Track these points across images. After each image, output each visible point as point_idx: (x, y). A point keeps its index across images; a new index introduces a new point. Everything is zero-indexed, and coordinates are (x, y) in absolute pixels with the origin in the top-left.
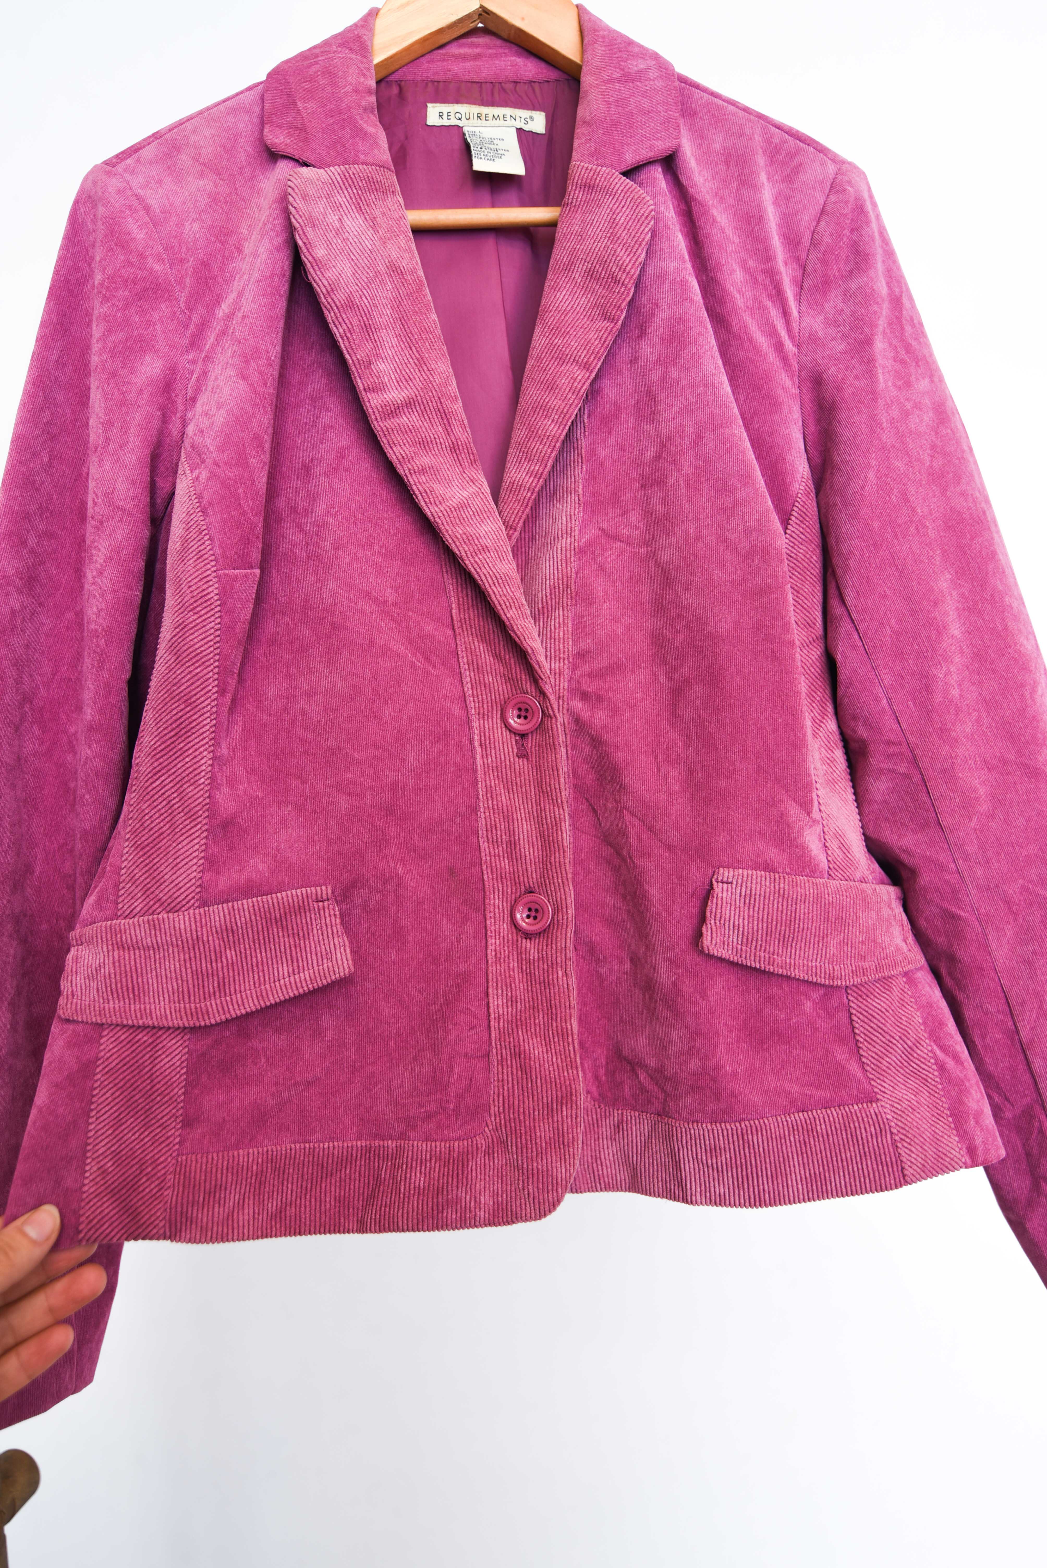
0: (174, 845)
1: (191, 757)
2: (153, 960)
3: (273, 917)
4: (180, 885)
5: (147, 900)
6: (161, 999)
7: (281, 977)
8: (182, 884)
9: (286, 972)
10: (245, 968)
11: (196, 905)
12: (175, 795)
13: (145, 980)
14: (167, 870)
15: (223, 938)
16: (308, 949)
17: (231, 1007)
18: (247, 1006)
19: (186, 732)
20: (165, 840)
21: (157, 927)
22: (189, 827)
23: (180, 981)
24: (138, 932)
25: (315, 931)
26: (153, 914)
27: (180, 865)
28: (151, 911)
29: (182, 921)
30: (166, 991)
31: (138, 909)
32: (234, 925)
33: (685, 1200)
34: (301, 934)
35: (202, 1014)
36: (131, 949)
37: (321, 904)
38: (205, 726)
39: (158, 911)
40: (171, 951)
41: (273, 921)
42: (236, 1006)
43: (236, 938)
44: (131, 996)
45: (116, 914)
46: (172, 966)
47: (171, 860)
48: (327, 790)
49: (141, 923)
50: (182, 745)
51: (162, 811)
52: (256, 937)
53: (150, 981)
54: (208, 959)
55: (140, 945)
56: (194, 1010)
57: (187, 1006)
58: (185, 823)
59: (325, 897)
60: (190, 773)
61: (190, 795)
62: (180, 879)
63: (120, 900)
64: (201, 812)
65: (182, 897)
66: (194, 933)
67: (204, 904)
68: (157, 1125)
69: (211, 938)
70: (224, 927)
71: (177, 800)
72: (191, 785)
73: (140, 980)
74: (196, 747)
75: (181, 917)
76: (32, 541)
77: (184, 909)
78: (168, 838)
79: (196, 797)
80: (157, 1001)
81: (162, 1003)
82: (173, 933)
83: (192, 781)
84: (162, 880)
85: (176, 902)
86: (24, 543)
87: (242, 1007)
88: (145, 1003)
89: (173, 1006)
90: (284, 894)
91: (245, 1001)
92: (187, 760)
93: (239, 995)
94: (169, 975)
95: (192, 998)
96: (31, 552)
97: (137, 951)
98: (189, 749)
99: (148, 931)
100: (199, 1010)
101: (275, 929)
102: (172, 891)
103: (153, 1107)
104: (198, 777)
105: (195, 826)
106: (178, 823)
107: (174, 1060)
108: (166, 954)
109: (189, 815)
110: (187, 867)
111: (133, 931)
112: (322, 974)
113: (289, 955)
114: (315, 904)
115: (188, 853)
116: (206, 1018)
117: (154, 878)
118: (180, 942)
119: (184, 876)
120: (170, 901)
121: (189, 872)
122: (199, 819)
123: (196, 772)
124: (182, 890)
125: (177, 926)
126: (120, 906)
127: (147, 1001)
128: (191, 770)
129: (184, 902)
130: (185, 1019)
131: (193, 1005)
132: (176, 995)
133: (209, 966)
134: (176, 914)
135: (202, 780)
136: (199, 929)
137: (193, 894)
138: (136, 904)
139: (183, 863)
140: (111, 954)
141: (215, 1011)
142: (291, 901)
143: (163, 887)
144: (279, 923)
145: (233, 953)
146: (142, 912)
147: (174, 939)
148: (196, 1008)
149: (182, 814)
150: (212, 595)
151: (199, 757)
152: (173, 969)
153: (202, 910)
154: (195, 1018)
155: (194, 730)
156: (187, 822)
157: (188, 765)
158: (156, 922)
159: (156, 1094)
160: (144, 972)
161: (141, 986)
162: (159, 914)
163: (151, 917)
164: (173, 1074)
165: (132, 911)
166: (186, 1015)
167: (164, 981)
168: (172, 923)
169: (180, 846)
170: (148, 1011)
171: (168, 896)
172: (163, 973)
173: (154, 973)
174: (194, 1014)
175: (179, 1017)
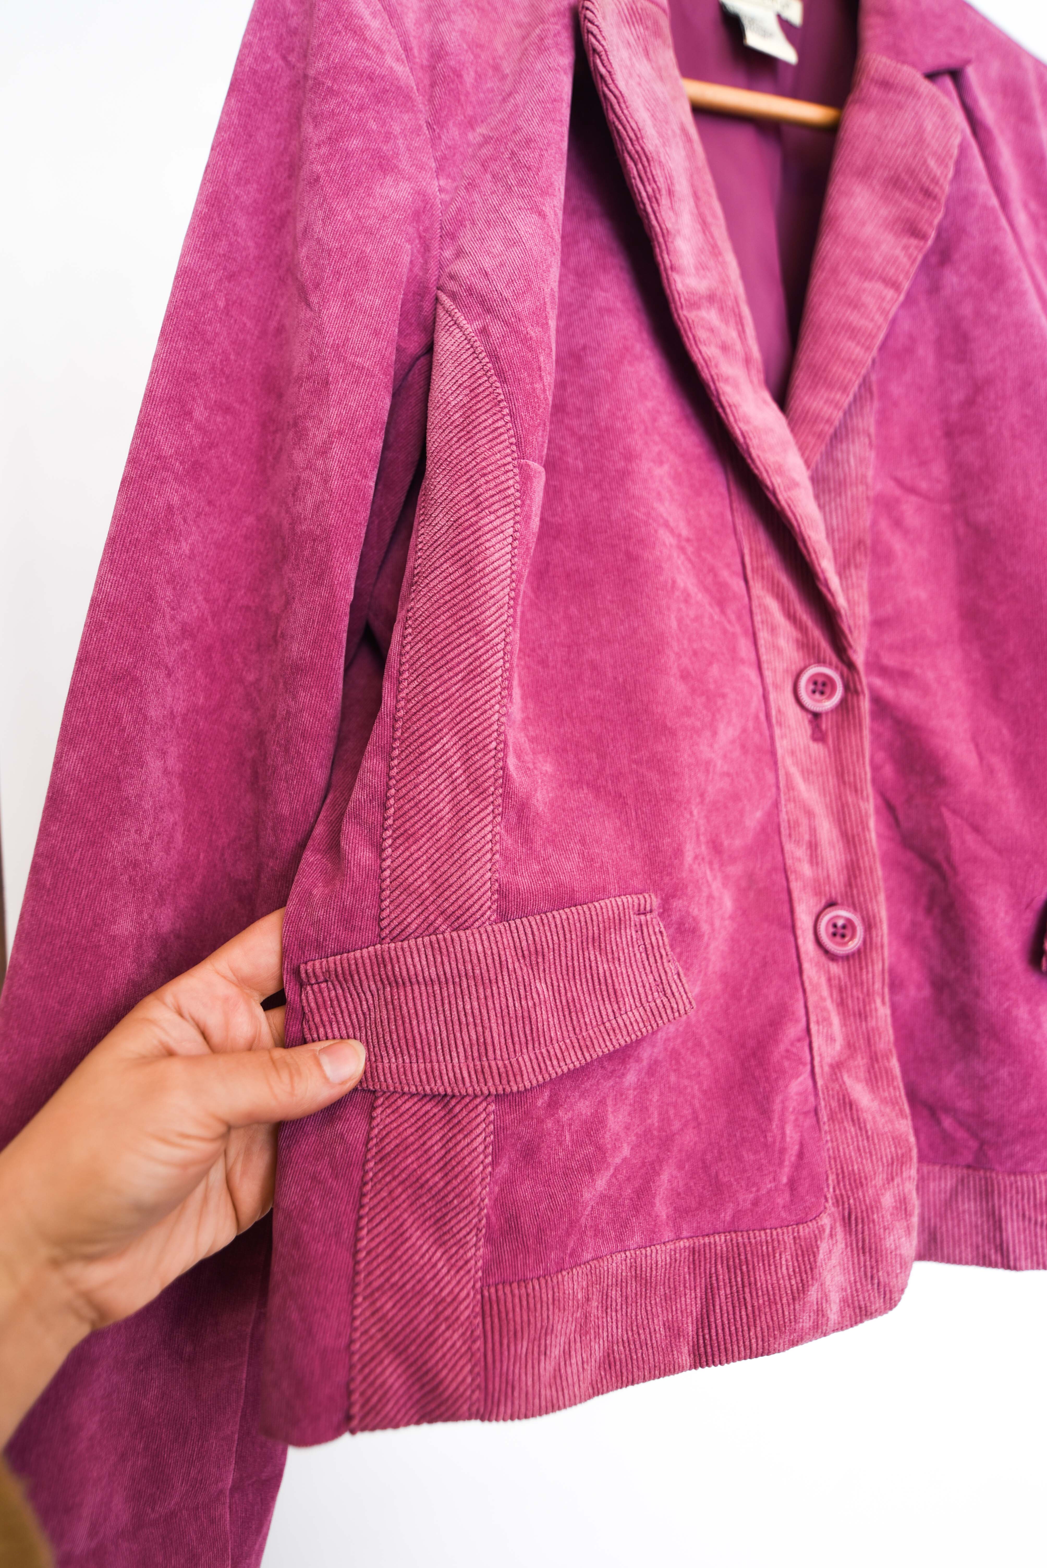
0: (460, 834)
1: (480, 712)
2: (439, 999)
3: (590, 934)
4: (472, 891)
5: (426, 914)
6: (454, 1054)
7: (605, 1019)
8: (475, 888)
9: (610, 1011)
10: (559, 1007)
11: (493, 918)
12: (458, 764)
13: (429, 1028)
14: (453, 870)
15: (531, 964)
16: (632, 979)
17: (548, 1063)
18: (568, 1061)
19: (475, 677)
20: (446, 828)
21: (444, 951)
22: (478, 809)
23: (480, 1029)
24: (417, 959)
25: (638, 955)
26: (434, 933)
27: (471, 862)
28: (431, 929)
29: (478, 942)
30: (459, 1042)
31: (414, 926)
32: (545, 946)
34: (622, 959)
35: (515, 1076)
37: (643, 917)
38: (497, 669)
39: (441, 929)
40: (465, 985)
41: (590, 940)
42: (555, 1062)
43: (547, 965)
44: (412, 1051)
45: (380, 936)
46: (468, 1007)
47: (456, 856)
48: (634, 766)
49: (421, 946)
50: (468, 694)
51: (442, 787)
52: (570, 964)
53: (437, 1028)
54: (516, 995)
55: (421, 978)
56: (502, 1070)
57: (493, 1063)
58: (473, 804)
59: (647, 907)
60: (479, 734)
61: (477, 765)
62: (473, 881)
63: (384, 914)
64: (492, 789)
65: (477, 906)
66: (496, 958)
67: (503, 916)
68: (453, 1242)
69: (517, 965)
70: (532, 949)
71: (460, 771)
72: (480, 750)
73: (422, 1027)
74: (486, 697)
75: (477, 936)
76: (200, 413)
77: (477, 924)
78: (449, 825)
79: (485, 767)
80: (450, 1058)
81: (457, 1062)
82: (467, 958)
83: (481, 745)
84: (446, 885)
85: (468, 914)
86: (189, 414)
87: (562, 1063)
88: (431, 1062)
89: (471, 1066)
90: (602, 903)
91: (566, 1054)
92: (475, 714)
93: (556, 1046)
94: (463, 1019)
95: (498, 1052)
96: (199, 427)
97: (416, 987)
98: (477, 701)
99: (431, 957)
100: (509, 1068)
101: (592, 952)
102: (462, 899)
103: (447, 1213)
104: (488, 740)
105: (486, 808)
106: (462, 804)
107: (475, 1144)
108: (458, 990)
109: (477, 793)
110: (479, 864)
111: (409, 960)
112: (656, 1013)
113: (610, 987)
114: (637, 918)
115: (479, 846)
116: (519, 1079)
117: (434, 882)
118: (477, 972)
119: (476, 877)
120: (460, 912)
121: (481, 872)
122: (491, 799)
123: (486, 733)
124: (476, 897)
125: (473, 948)
126: (384, 923)
127: (434, 1059)
128: (480, 729)
129: (478, 915)
130: (490, 1083)
131: (500, 1063)
132: (475, 1048)
133: (517, 1005)
134: (468, 932)
135: (494, 744)
136: (502, 953)
137: (489, 903)
138: (409, 920)
139: (474, 859)
140: (381, 992)
141: (530, 1070)
142: (610, 913)
143: (448, 893)
144: (596, 944)
145: (544, 986)
146: (420, 931)
147: (469, 967)
148: (505, 1066)
149: (467, 792)
150: (510, 490)
151: (491, 712)
152: (469, 1011)
153: (501, 925)
154: (504, 1081)
155: (484, 675)
156: (476, 802)
157: (475, 723)
158: (442, 944)
159: (452, 1195)
160: (428, 1017)
161: (424, 1036)
162: (443, 933)
163: (433, 938)
164: (474, 1163)
165: (403, 930)
166: (493, 1078)
167: (457, 1027)
168: (465, 944)
169: (468, 836)
170: (437, 1074)
171: (456, 906)
172: (456, 1018)
173: (442, 1017)
174: (504, 1075)
175: (482, 1080)
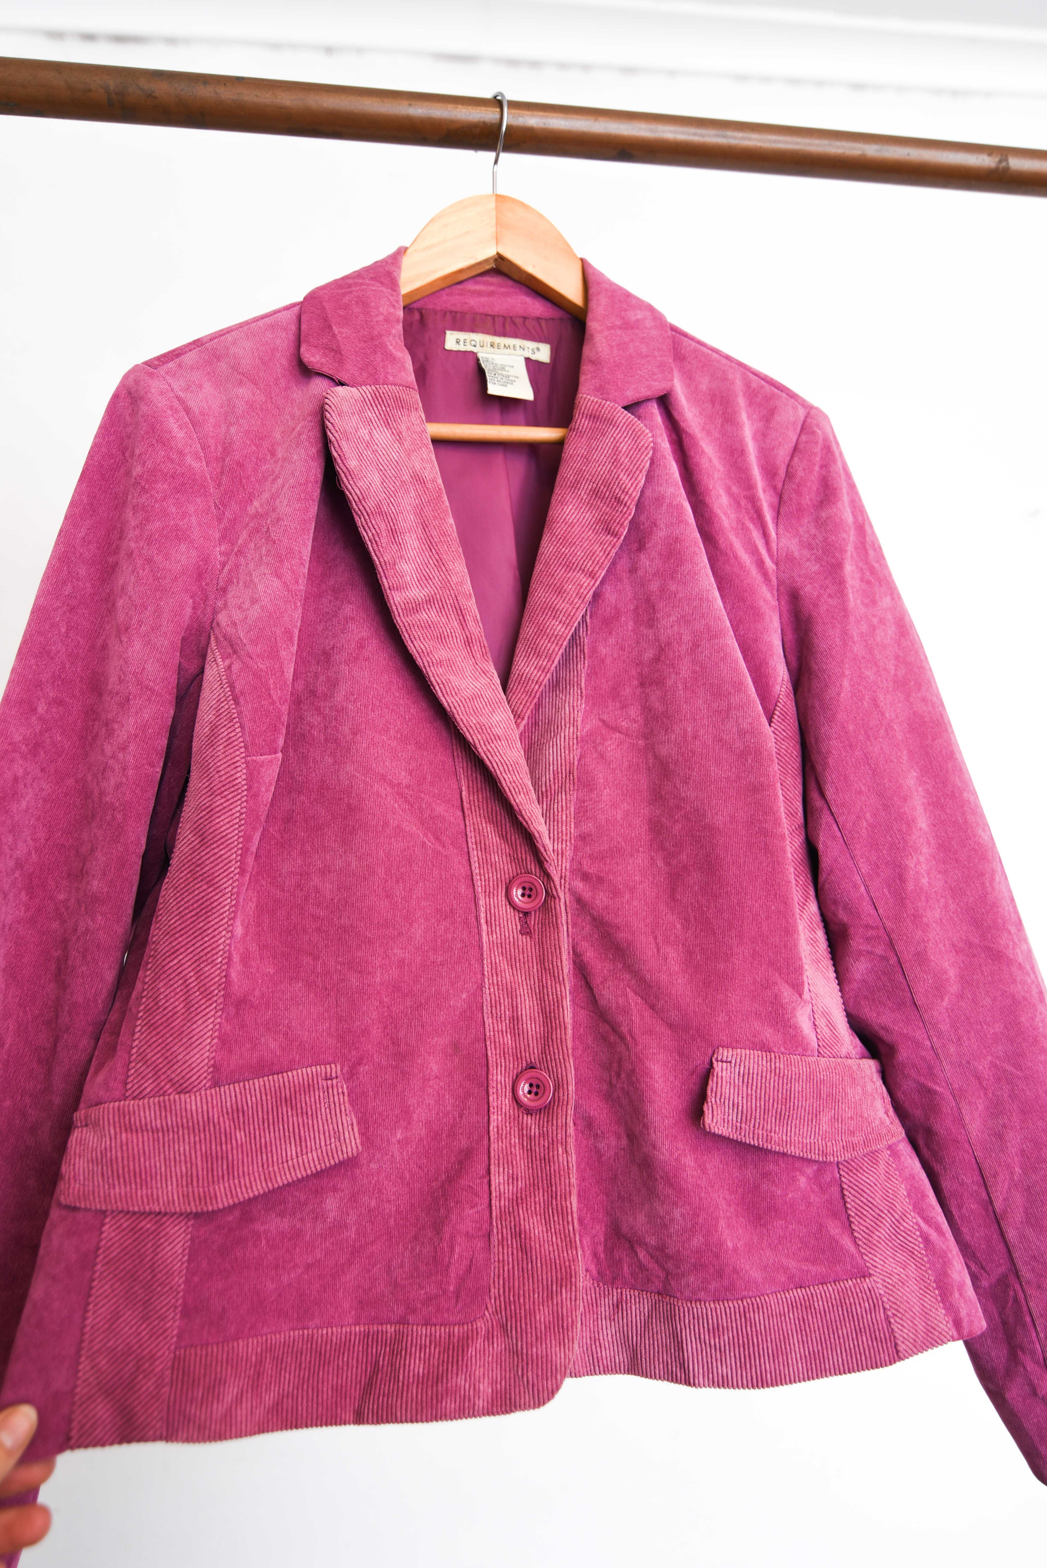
0: (189, 1024)
1: (210, 936)
2: (161, 1142)
3: (283, 1096)
4: (193, 1066)
5: (158, 1081)
6: (169, 1183)
7: (289, 1158)
8: (195, 1064)
9: (294, 1152)
10: (254, 1149)
11: (208, 1085)
12: (192, 974)
13: (152, 1163)
14: (180, 1050)
15: (233, 1118)
16: (316, 1128)
17: (239, 1190)
18: (255, 1189)
19: (206, 912)
20: (179, 1020)
21: (168, 1108)
22: (204, 1006)
23: (189, 1165)
24: (147, 1113)
25: (323, 1110)
26: (163, 1095)
27: (194, 1045)
28: (161, 1092)
29: (193, 1103)
30: (174, 1174)
31: (148, 1090)
32: (245, 1105)
33: (688, 1383)
34: (310, 1113)
35: (211, 1199)
36: (140, 1131)
37: (329, 1082)
38: (225, 906)
39: (169, 1092)
40: (181, 1133)
41: (283, 1100)
42: (244, 1190)
43: (246, 1118)
44: (138, 1180)
45: (124, 1095)
46: (182, 1149)
47: (184, 1040)
48: (339, 967)
49: (152, 1104)
50: (202, 924)
51: (178, 990)
52: (265, 1117)
53: (158, 1164)
54: (218, 1141)
55: (149, 1127)
56: (202, 1194)
57: (196, 1190)
58: (201, 1003)
59: (334, 1075)
60: (209, 952)
61: (206, 975)
62: (194, 1059)
63: (129, 1080)
64: (216, 991)
65: (195, 1077)
66: (205, 1114)
67: (216, 1084)
68: (156, 1316)
69: (221, 1119)
70: (235, 1107)
71: (193, 978)
72: (209, 964)
73: (147, 1163)
74: (216, 926)
75: (193, 1098)
77: (195, 1089)
78: (182, 1017)
79: (212, 976)
80: (164, 1185)
81: (170, 1188)
82: (184, 1114)
83: (210, 960)
84: (175, 1060)
85: (189, 1082)
87: (250, 1191)
88: (152, 1188)
89: (180, 1191)
90: (295, 1072)
91: (254, 1183)
92: (206, 939)
93: (247, 1178)
94: (178, 1158)
95: (201, 1182)
97: (145, 1133)
98: (208, 929)
99: (158, 1113)
100: (207, 1194)
101: (285, 1109)
102: (185, 1072)
103: (152, 1297)
104: (215, 957)
105: (211, 1005)
106: (193, 1002)
107: (176, 1248)
108: (176, 1137)
109: (204, 994)
110: (200, 1047)
111: (142, 1114)
112: (330, 1154)
113: (297, 1134)
114: (324, 1083)
115: (202, 1033)
116: (214, 1202)
117: (167, 1058)
118: (190, 1124)
119: (197, 1056)
120: (182, 1081)
121: (202, 1052)
122: (215, 998)
123: (214, 952)
124: (195, 1070)
125: (188, 1107)
126: (129, 1086)
127: (154, 1186)
128: (209, 949)
129: (196, 1083)
130: (192, 1204)
131: (201, 1190)
132: (184, 1179)
133: (219, 1148)
134: (187, 1095)
135: (220, 959)
136: (210, 1111)
137: (205, 1074)
138: (146, 1085)
139: (197, 1043)
140: (118, 1137)
141: (223, 1195)
142: (301, 1079)
143: (175, 1067)
144: (289, 1102)
145: (243, 1134)
146: (153, 1093)
147: (185, 1121)
148: (204, 1192)
149: (198, 993)
150: (240, 780)
151: (218, 937)
152: (182, 1152)
153: (213, 1091)
154: (203, 1203)
155: (214, 911)
156: (203, 1001)
157: (206, 945)
158: (167, 1103)
159: (157, 1284)
160: (152, 1155)
161: (148, 1169)
162: (169, 1095)
163: (162, 1098)
164: (175, 1262)
165: (141, 1092)
166: (194, 1200)
167: (173, 1164)
168: (183, 1104)
169: (195, 1026)
170: (155, 1196)
171: (180, 1077)
172: (172, 1157)
173: (162, 1156)
174: (202, 1198)
175: (186, 1202)
